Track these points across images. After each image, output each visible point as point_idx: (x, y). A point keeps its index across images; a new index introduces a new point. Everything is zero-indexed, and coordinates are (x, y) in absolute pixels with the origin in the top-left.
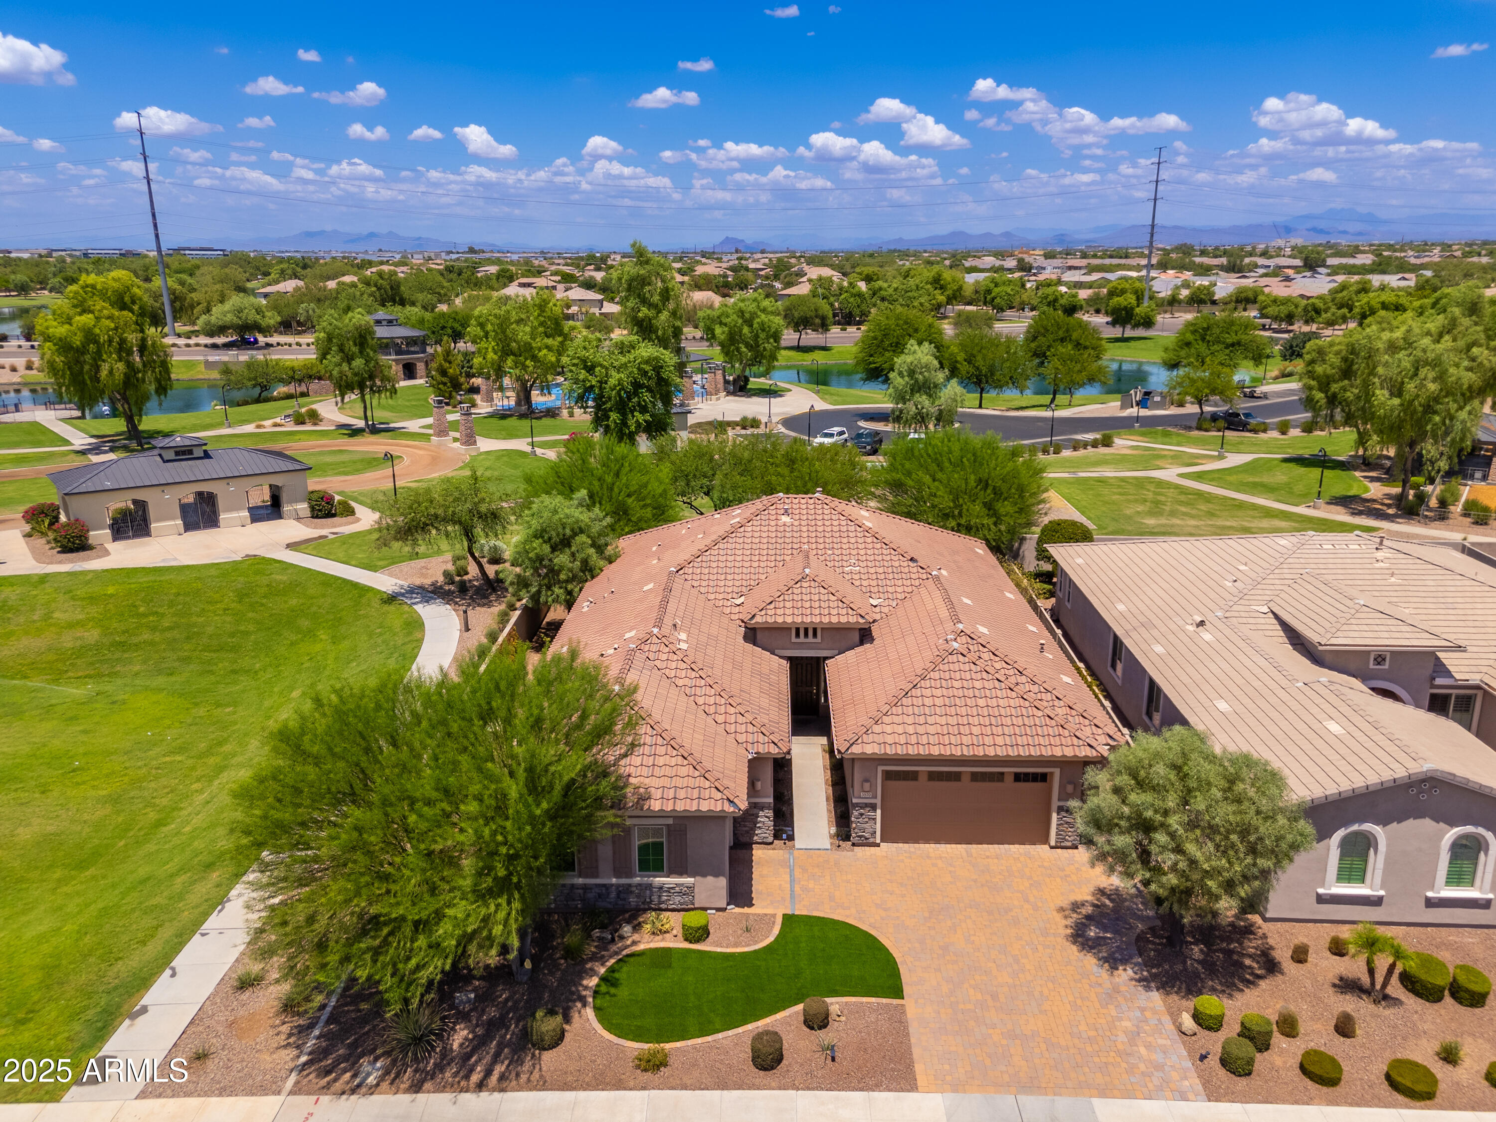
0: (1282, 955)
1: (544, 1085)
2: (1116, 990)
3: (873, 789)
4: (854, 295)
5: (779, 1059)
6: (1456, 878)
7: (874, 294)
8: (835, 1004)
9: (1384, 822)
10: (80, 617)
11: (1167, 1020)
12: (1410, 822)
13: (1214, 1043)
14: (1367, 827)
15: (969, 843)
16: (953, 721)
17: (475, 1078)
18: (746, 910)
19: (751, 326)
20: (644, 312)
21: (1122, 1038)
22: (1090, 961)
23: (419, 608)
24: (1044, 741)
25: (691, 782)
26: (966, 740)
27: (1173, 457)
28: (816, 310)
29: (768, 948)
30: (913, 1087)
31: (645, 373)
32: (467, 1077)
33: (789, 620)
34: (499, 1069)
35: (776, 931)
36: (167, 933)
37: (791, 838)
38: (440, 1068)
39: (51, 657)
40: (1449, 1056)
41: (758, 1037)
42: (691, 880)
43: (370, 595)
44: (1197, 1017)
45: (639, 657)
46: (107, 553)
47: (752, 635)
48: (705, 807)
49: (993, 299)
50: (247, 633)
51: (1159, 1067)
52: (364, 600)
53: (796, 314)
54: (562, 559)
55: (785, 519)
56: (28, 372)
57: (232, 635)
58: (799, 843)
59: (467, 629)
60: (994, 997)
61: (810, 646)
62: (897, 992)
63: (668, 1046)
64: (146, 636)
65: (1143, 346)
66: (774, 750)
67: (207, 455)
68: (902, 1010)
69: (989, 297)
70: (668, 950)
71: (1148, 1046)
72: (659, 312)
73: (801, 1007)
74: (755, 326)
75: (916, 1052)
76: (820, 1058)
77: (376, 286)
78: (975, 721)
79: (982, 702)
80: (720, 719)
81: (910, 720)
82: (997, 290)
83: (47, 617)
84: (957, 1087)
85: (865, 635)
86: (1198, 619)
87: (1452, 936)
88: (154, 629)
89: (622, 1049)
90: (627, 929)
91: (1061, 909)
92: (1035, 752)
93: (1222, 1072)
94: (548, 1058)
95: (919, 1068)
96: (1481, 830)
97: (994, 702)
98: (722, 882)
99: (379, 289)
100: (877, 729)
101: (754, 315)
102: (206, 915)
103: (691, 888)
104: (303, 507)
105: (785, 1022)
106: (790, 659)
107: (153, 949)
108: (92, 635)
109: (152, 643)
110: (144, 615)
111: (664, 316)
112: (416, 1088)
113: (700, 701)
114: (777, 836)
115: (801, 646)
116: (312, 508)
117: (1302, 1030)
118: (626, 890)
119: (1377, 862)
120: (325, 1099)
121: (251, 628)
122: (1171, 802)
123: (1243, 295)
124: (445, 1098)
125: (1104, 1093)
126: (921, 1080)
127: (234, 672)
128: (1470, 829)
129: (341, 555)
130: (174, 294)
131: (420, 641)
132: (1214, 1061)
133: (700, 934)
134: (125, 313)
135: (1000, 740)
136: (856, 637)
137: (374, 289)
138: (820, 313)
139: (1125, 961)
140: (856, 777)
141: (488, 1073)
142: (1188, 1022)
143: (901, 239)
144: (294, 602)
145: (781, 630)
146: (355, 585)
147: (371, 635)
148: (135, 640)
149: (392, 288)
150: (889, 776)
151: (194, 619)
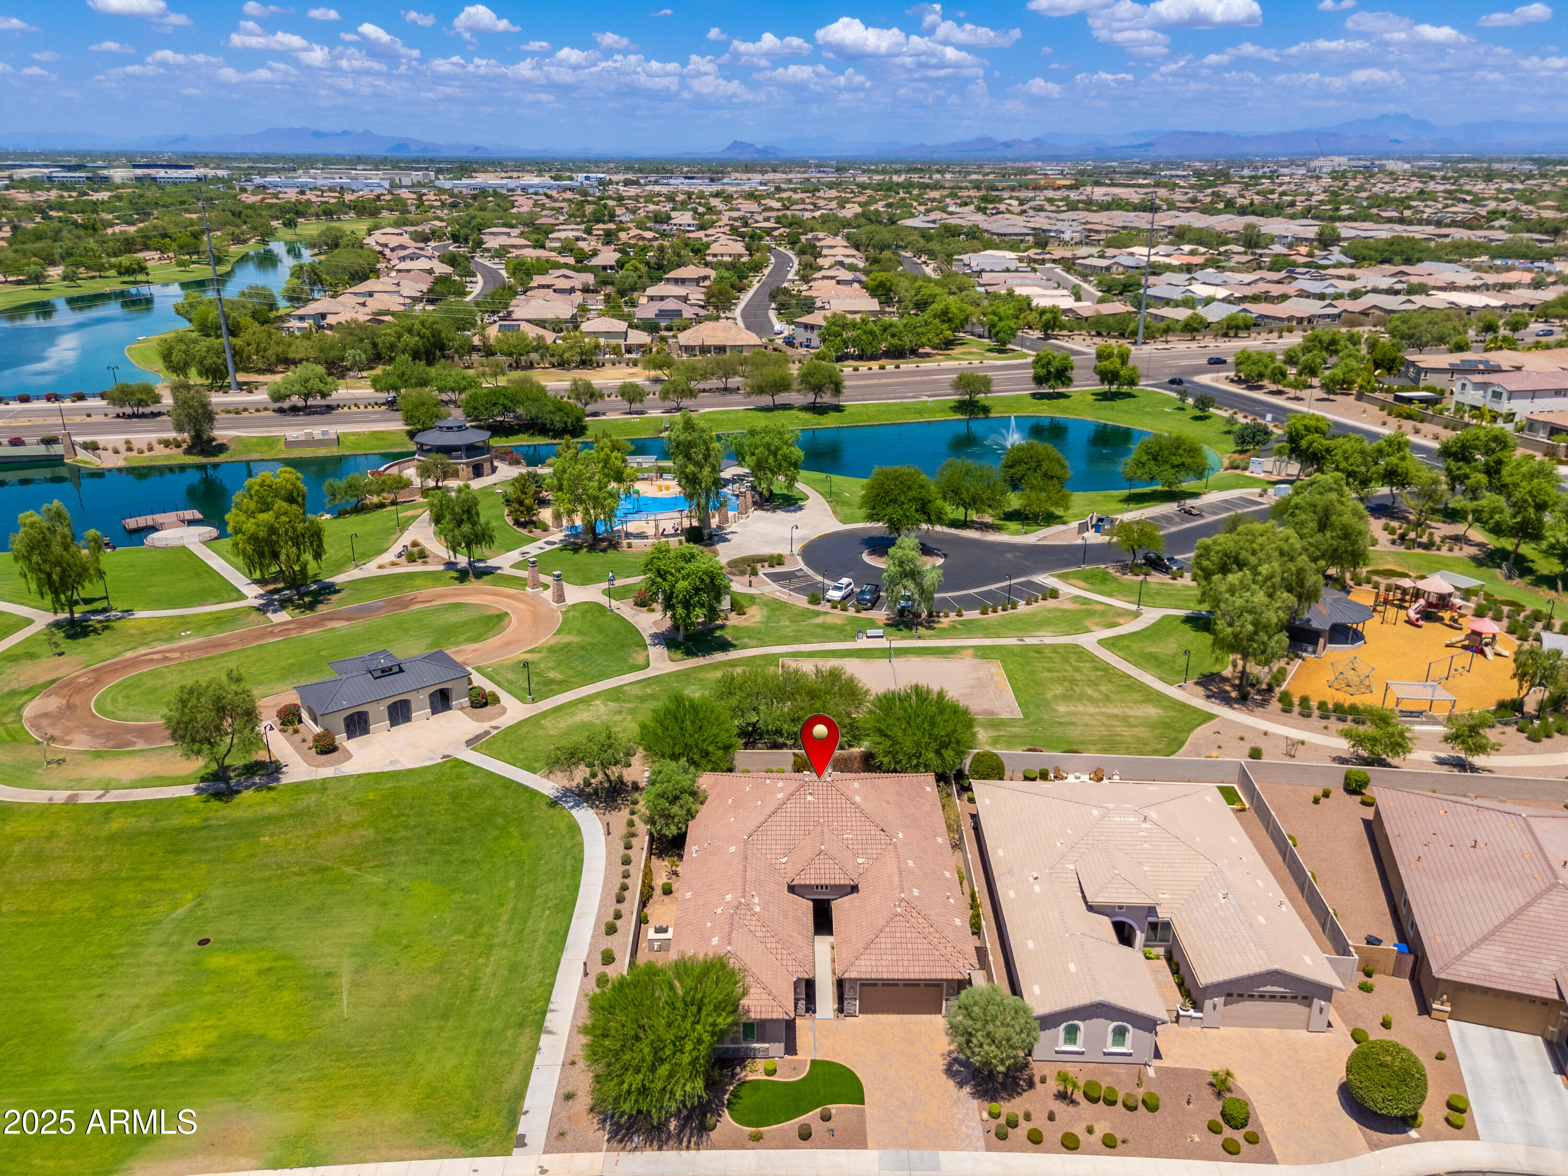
0: (1037, 1079)
1: (714, 1147)
2: (959, 1099)
3: (855, 991)
4: (865, 332)
5: (810, 1135)
6: (1115, 1043)
7: (885, 331)
8: (834, 1108)
9: (1083, 1019)
10: (359, 819)
11: (977, 1113)
12: (1095, 1020)
13: (993, 1124)
14: (1076, 1022)
15: (904, 1013)
16: (894, 958)
17: (684, 1144)
18: (794, 1057)
19: (775, 456)
20: (691, 468)
21: (957, 1123)
22: (951, 1084)
23: (574, 812)
24: (938, 970)
25: (767, 1003)
26: (901, 969)
27: (1103, 614)
28: (830, 377)
29: (804, 1079)
30: (866, 1147)
31: (702, 581)
32: (681, 1143)
33: (813, 882)
34: (693, 1140)
35: (808, 1069)
36: (518, 1067)
37: (814, 1012)
38: (668, 1139)
39: (351, 852)
40: (1090, 1130)
41: (801, 1127)
42: (767, 1045)
43: (538, 798)
44: (990, 1114)
45: (736, 918)
46: (349, 756)
47: (792, 889)
48: (775, 1017)
49: (998, 333)
50: (464, 830)
51: (969, 1136)
52: (535, 802)
53: (812, 380)
54: (675, 809)
55: (810, 798)
56: (129, 453)
57: (455, 831)
58: (817, 1015)
59: (609, 834)
60: (905, 1103)
61: (824, 894)
62: (862, 1102)
63: (761, 1129)
64: (403, 833)
65: (1126, 408)
66: (806, 976)
67: (401, 671)
68: (863, 1110)
69: (994, 331)
70: (758, 1081)
71: (967, 1127)
72: (702, 467)
73: (819, 1109)
74: (779, 457)
75: (868, 1131)
76: (827, 1135)
77: (419, 335)
78: (906, 957)
79: (910, 946)
80: (779, 957)
81: (873, 957)
82: (1001, 324)
83: (338, 820)
84: (884, 1147)
85: (854, 889)
86: (1035, 875)
87: (1115, 1069)
88: (406, 827)
89: (742, 1131)
90: (738, 1070)
91: (943, 1055)
92: (933, 976)
93: (995, 1138)
94: (713, 1134)
95: (869, 1138)
96: (1125, 1024)
97: (915, 946)
98: (782, 1045)
99: (422, 337)
100: (857, 963)
101: (778, 449)
102: (533, 1057)
103: (767, 1049)
104: (466, 701)
105: (812, 1117)
106: (814, 901)
107: (516, 1076)
108: (370, 833)
109: (408, 839)
110: (398, 816)
111: (707, 470)
112: (660, 1149)
113: (769, 946)
114: (807, 1011)
115: (818, 893)
116: (472, 702)
117: (1033, 1117)
118: (738, 1050)
119: (1080, 1036)
120: (622, 1153)
121: (466, 825)
122: (979, 1025)
123: (1234, 323)
124: (674, 1153)
125: (944, 1149)
126: (870, 1144)
127: (465, 862)
128: (1120, 1023)
129: (507, 755)
130: (234, 349)
131: (582, 844)
132: (993, 1133)
133: (772, 1072)
134: (295, 507)
135: (917, 969)
136: (849, 890)
137: (417, 338)
138: (834, 379)
139: (967, 1083)
140: (847, 986)
141: (689, 1142)
142: (985, 1115)
143: (923, 146)
144: (488, 803)
145: (810, 886)
146: (526, 788)
147: (547, 835)
148: (397, 836)
149: (433, 336)
150: (862, 985)
151: (428, 819)
